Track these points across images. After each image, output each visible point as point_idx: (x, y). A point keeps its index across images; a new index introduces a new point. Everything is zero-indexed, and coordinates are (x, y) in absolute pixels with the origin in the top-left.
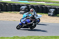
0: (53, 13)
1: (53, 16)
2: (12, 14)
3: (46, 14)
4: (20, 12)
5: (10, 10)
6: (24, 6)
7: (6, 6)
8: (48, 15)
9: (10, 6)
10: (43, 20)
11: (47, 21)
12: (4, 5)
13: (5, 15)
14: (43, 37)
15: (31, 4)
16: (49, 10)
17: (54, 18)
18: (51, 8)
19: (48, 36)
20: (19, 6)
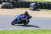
4: (30, 8)
5: (21, 6)
6: (33, 3)
7: (17, 3)
9: (21, 3)
12: (16, 2)
13: (17, 11)
14: (49, 30)
15: (39, 2)
20: (29, 3)
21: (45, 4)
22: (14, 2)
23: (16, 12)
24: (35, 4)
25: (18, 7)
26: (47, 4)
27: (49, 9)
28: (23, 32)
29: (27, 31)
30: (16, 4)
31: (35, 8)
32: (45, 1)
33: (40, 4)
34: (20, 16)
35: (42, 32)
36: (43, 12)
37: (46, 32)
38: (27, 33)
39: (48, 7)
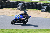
0: (46, 9)
1: (45, 12)
2: (11, 10)
3: (40, 10)
4: (18, 8)
5: (9, 6)
6: (21, 3)
7: (6, 3)
8: (41, 11)
9: (9, 3)
10: (37, 15)
11: (40, 16)
12: (4, 2)
14: (37, 29)
15: (27, 2)
16: (42, 7)
17: (46, 14)
18: (44, 5)
19: (41, 29)
20: (17, 3)
21: (33, 4)
22: (2, 2)
23: (4, 12)
24: (23, 4)
25: (6, 7)
26: (35, 4)
27: (37, 9)
28: (11, 31)
29: (15, 31)
30: (4, 4)
31: (23, 8)
32: (33, 1)
33: (28, 4)
34: (19, 16)
35: (30, 31)
36: (31, 12)
37: (34, 31)
38: (15, 32)
39: (35, 7)
